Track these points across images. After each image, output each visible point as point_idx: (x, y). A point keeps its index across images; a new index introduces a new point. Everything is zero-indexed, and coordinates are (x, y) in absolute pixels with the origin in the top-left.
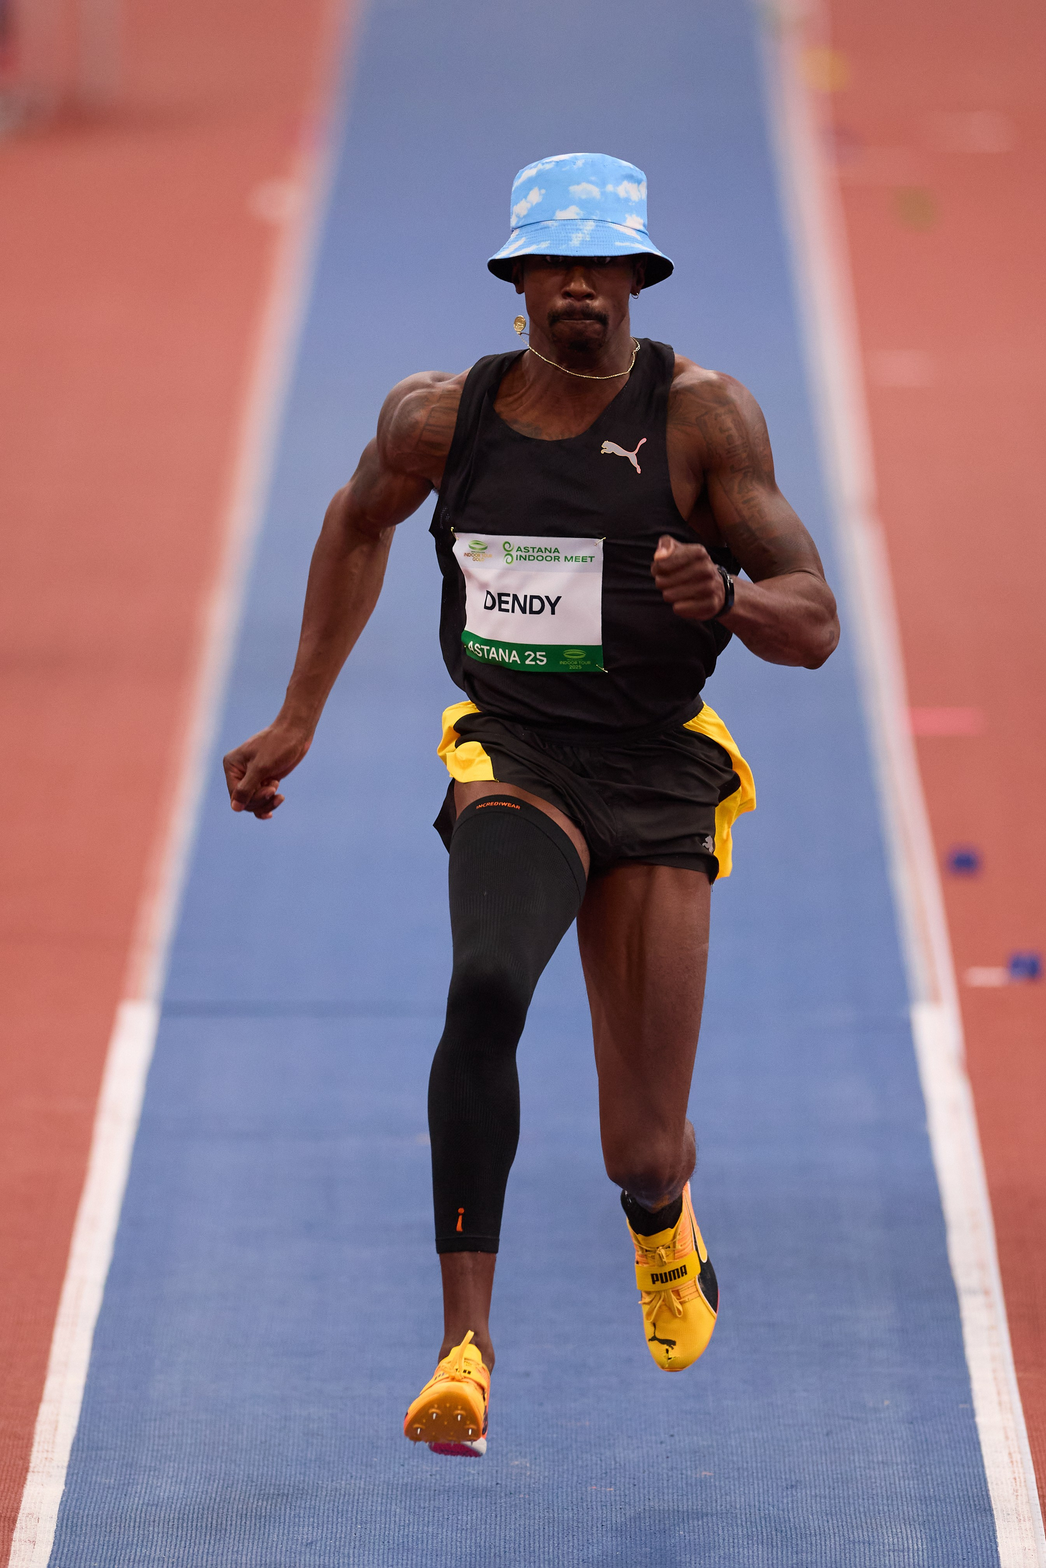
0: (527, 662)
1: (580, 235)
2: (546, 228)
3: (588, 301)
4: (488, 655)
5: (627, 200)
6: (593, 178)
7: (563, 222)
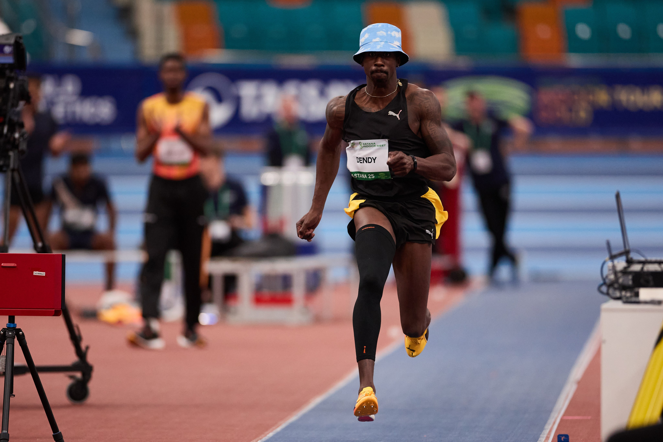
3: (382, 67)
4: (360, 177)
7: (375, 42)
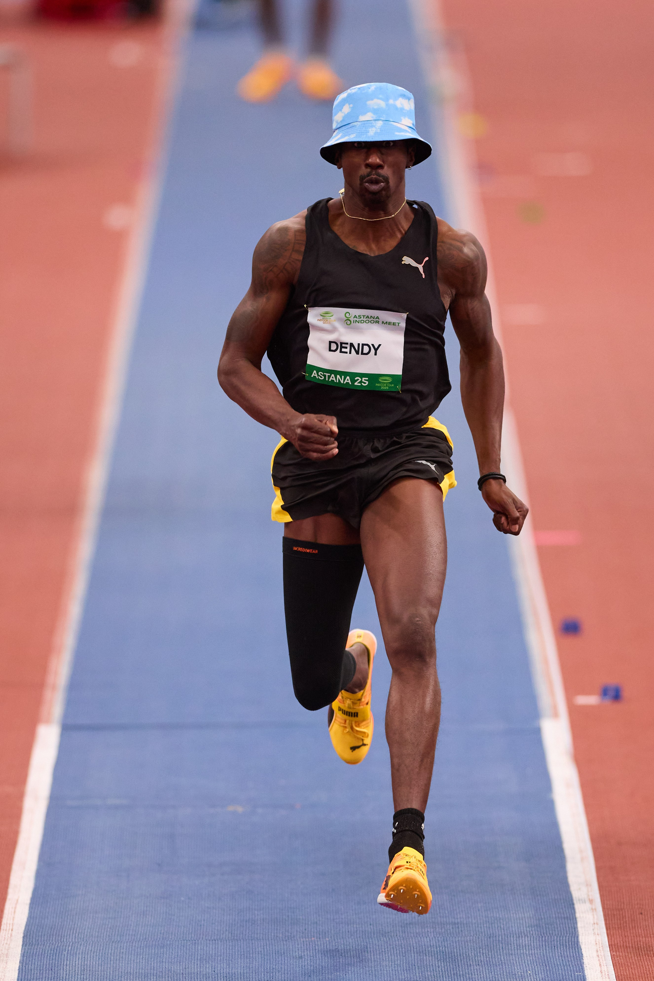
0: (356, 384)
1: (374, 129)
2: (353, 126)
5: (402, 109)
6: (381, 96)
7: (364, 122)
